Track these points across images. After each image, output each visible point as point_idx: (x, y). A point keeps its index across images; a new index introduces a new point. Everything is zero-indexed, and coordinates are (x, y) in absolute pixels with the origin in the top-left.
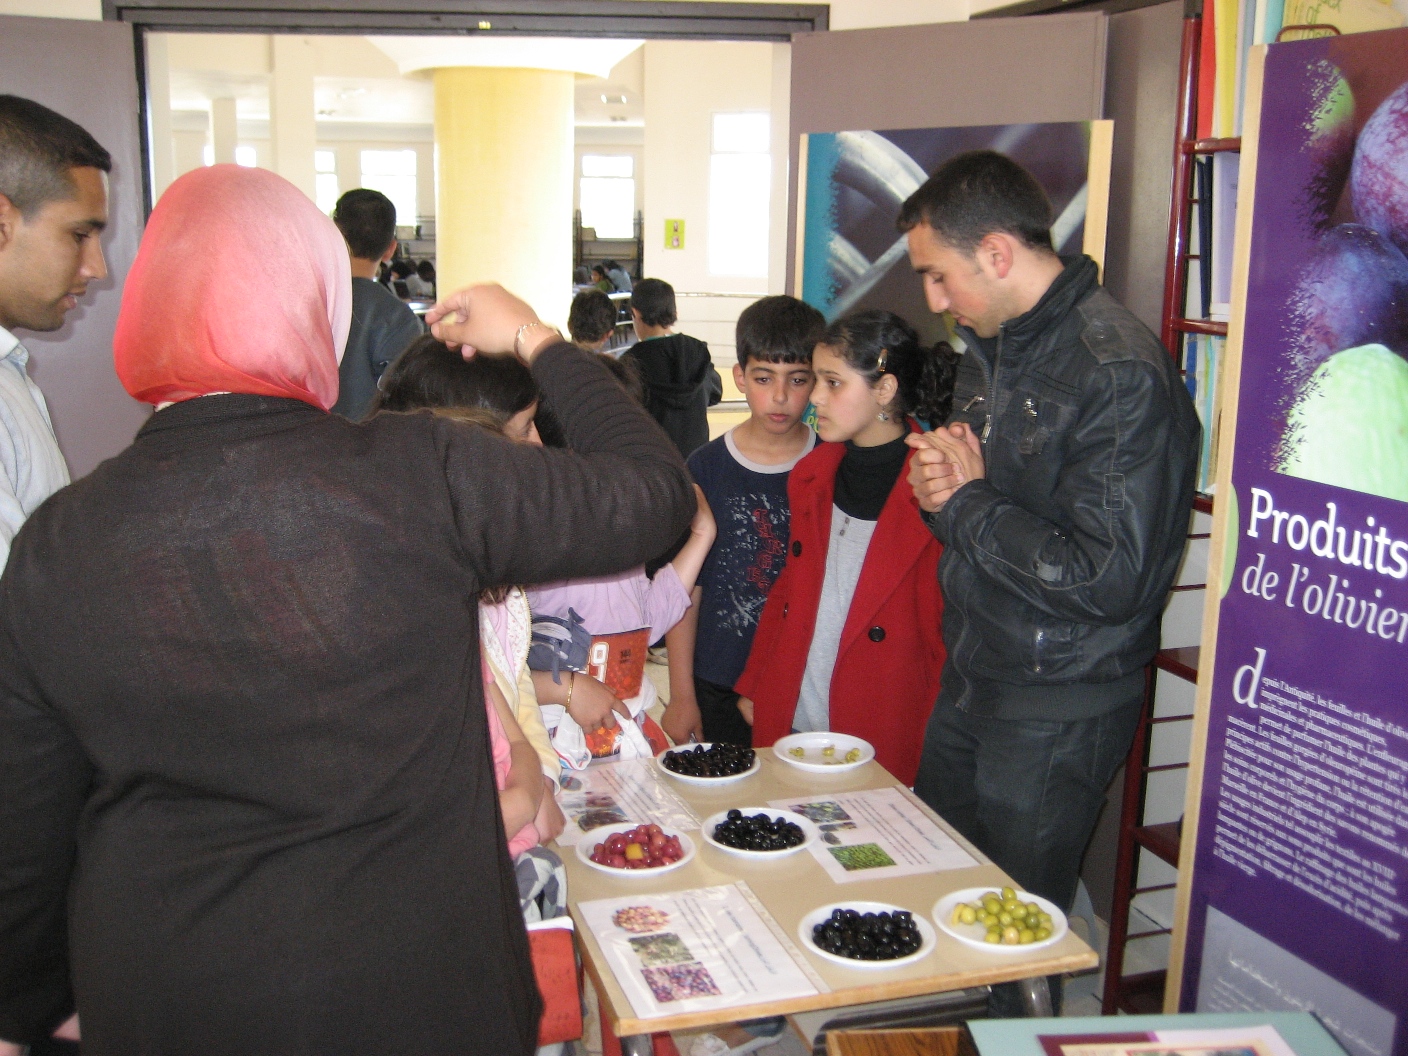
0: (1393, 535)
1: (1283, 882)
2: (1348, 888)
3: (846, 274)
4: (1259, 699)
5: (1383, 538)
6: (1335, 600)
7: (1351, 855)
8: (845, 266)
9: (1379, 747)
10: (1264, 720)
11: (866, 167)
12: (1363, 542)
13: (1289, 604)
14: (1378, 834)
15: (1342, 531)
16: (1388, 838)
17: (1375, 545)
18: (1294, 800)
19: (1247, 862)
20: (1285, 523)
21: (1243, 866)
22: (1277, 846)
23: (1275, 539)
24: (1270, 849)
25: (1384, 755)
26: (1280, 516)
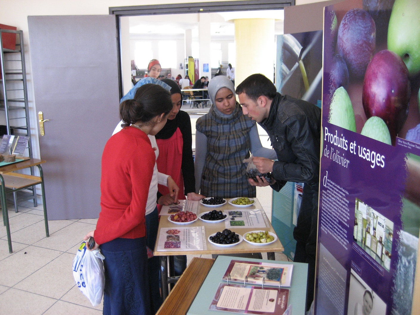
0: (345, 139)
1: (331, 235)
2: (341, 237)
3: (285, 74)
4: (327, 185)
5: (344, 140)
6: (337, 156)
7: (340, 227)
8: (285, 72)
9: (344, 197)
10: (328, 191)
11: (289, 44)
12: (341, 140)
13: (331, 159)
14: (344, 221)
15: (338, 138)
16: (345, 222)
17: (343, 141)
18: (332, 213)
19: (326, 230)
20: (330, 136)
21: (325, 231)
22: (330, 226)
23: (329, 141)
24: (329, 226)
25: (345, 199)
26: (329, 134)
